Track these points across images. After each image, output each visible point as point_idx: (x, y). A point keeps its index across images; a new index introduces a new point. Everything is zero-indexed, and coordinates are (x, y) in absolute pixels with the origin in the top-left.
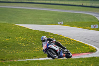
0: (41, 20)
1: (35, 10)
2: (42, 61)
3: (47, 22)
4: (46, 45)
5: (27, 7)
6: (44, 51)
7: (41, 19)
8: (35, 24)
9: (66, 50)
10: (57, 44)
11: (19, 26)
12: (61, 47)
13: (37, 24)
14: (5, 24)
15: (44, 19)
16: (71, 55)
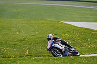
0: (87, 18)
1: (81, 8)
2: (88, 57)
3: (92, 19)
4: (50, 44)
5: (73, 5)
6: (48, 50)
7: (87, 16)
8: (81, 21)
9: (74, 49)
10: (63, 43)
11: (65, 23)
12: (68, 46)
13: (83, 21)
14: (51, 21)
15: (90, 17)
16: (79, 54)
